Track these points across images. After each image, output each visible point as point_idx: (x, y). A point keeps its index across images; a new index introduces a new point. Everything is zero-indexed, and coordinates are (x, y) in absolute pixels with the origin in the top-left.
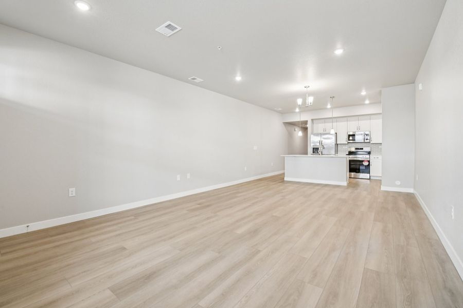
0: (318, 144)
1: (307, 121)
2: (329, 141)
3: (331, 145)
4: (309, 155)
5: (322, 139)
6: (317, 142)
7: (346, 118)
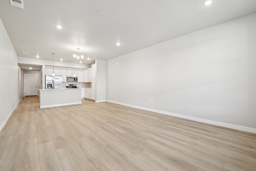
0: (51, 82)
1: (42, 66)
2: (59, 80)
3: (60, 83)
4: (43, 89)
5: (54, 79)
6: (51, 81)
7: (66, 68)
